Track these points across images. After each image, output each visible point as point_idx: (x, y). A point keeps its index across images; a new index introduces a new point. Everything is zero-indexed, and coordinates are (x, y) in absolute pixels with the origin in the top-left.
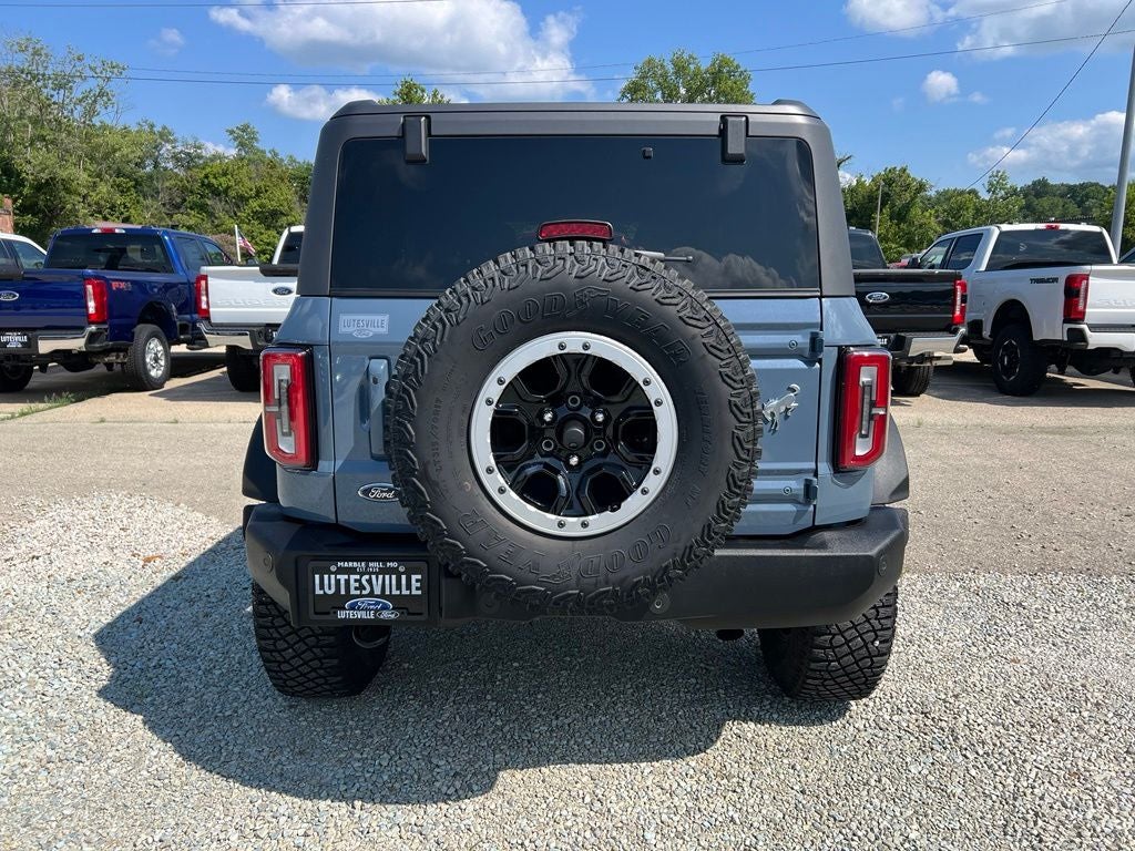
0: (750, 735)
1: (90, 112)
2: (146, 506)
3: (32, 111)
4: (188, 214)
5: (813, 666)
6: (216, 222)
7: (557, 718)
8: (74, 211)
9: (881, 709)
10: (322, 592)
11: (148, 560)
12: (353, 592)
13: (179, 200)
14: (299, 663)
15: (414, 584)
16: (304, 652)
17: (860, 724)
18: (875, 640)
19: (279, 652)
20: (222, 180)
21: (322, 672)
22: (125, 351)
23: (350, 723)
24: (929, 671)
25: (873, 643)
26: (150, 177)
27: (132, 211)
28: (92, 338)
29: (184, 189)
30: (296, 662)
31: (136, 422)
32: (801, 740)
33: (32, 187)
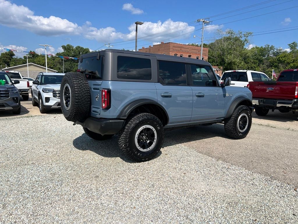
6: (279, 70)
13: (272, 65)
20: (284, 58)
26: (265, 59)
29: (274, 62)
33: (227, 64)
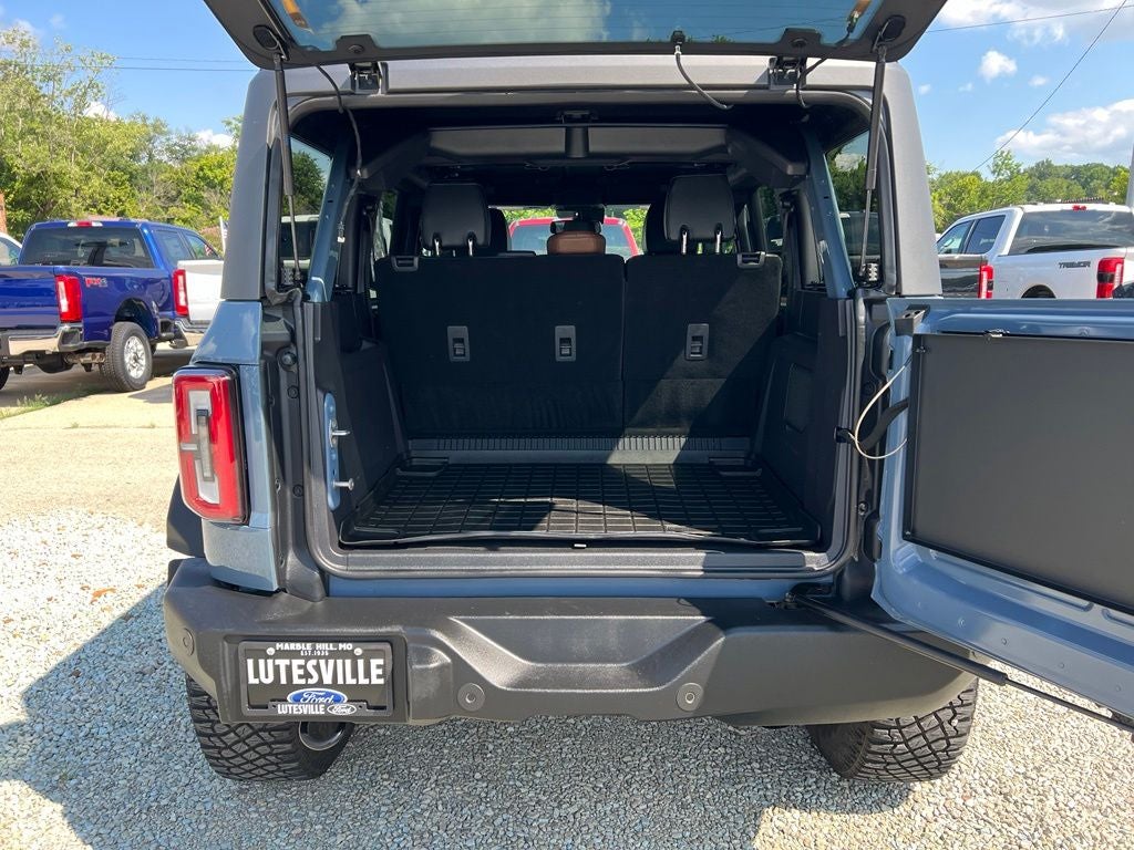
0: (795, 829)
1: (81, 105)
2: (106, 526)
3: (22, 104)
4: (184, 208)
5: (874, 748)
7: (559, 806)
8: (67, 206)
9: (950, 790)
10: (256, 681)
11: (98, 594)
12: (296, 681)
13: (174, 193)
14: (242, 750)
15: (375, 672)
16: (248, 737)
17: (928, 812)
18: (953, 718)
19: (219, 736)
20: (218, 171)
21: (272, 758)
22: (102, 350)
23: (311, 814)
24: (1000, 733)
25: (950, 722)
26: (145, 170)
27: (128, 205)
28: (66, 337)
29: (179, 182)
30: (241, 748)
31: (110, 427)
32: (859, 836)
33: (23, 181)
